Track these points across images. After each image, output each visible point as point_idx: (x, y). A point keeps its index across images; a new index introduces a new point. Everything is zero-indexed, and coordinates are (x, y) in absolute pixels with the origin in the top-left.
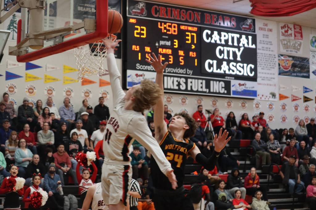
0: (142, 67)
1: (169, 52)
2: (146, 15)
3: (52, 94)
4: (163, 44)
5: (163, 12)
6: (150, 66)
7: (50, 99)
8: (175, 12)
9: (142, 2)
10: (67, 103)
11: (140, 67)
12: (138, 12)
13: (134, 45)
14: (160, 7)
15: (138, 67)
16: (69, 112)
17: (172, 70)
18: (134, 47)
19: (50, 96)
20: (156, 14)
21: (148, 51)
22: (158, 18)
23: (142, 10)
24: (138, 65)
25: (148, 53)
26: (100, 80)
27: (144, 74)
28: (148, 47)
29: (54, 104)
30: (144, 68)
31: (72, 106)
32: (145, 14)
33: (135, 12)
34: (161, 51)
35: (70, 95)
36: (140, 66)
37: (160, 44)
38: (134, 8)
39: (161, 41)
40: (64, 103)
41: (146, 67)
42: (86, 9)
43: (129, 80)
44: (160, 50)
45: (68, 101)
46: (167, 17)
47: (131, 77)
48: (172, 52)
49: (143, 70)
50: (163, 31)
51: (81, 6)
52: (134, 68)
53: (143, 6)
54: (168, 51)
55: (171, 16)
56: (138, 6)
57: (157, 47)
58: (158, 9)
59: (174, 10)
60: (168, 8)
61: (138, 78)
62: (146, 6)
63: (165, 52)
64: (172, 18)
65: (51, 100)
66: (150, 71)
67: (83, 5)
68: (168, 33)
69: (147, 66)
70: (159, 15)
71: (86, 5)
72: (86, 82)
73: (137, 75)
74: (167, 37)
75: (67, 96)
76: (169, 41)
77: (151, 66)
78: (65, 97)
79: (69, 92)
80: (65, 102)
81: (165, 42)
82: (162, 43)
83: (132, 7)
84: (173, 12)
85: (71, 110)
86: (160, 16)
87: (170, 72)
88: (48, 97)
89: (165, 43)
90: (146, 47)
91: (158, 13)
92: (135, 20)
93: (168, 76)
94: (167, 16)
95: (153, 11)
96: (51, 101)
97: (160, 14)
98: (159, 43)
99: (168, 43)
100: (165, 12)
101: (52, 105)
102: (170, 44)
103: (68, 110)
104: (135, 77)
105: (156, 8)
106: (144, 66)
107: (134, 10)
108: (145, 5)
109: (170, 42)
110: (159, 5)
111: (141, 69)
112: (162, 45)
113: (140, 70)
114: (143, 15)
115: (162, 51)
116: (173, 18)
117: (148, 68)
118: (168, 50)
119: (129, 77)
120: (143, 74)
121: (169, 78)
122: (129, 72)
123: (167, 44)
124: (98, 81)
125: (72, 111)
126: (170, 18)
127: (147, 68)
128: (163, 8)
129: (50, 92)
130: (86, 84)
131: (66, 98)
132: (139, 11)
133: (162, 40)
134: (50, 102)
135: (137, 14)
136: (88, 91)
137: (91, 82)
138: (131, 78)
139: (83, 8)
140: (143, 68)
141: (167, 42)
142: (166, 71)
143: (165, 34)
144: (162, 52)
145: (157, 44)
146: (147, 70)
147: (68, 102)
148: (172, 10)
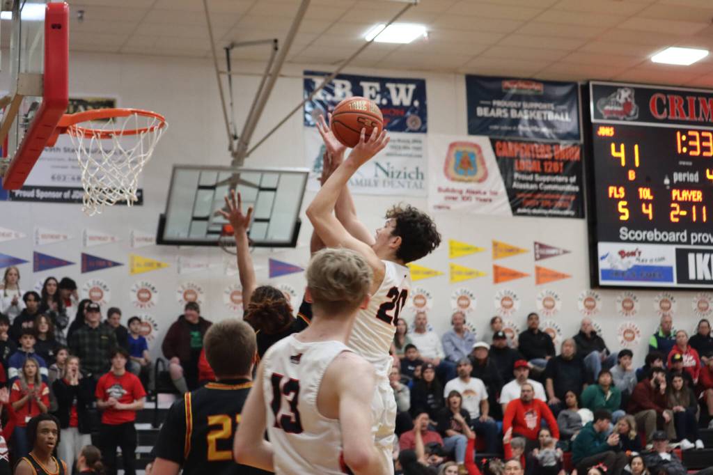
0: (632, 235)
1: (696, 197)
2: (637, 117)
3: (424, 304)
4: (681, 180)
5: (676, 107)
6: (653, 231)
7: (422, 316)
8: (705, 106)
9: (626, 89)
10: (458, 324)
11: (628, 236)
12: (617, 112)
13: (613, 185)
14: (669, 97)
15: (624, 236)
16: (464, 342)
17: (705, 238)
18: (612, 190)
19: (422, 310)
20: (661, 112)
21: (645, 198)
22: (666, 121)
23: (627, 105)
24: (623, 230)
25: (647, 202)
26: (538, 269)
27: (640, 249)
28: (645, 190)
29: (431, 326)
30: (639, 235)
31: (474, 330)
32: (635, 114)
33: (612, 112)
34: (676, 197)
35: (468, 305)
36: (628, 232)
37: (675, 180)
38: (607, 104)
39: (675, 175)
40: (453, 323)
41: (643, 235)
42: (495, 111)
43: (603, 265)
44: (675, 193)
45: (460, 319)
46: (688, 118)
47: (607, 258)
48: (703, 197)
49: (635, 241)
50: (679, 151)
51: (483, 106)
52: (615, 238)
53: (630, 96)
54: (694, 196)
55: (698, 115)
56: (618, 97)
57: (668, 187)
58: (665, 102)
59: (703, 102)
60: (688, 98)
61: (626, 259)
62: (635, 97)
63: (688, 198)
64: (701, 119)
65: (425, 319)
66: (654, 242)
67: (488, 103)
68: (692, 153)
69: (645, 233)
70: (668, 114)
71: (495, 103)
72: (501, 275)
73: (622, 254)
74: (690, 164)
75: (460, 309)
76: (694, 173)
77: (655, 230)
78: (455, 311)
79: (464, 299)
80: (455, 322)
81: (685, 175)
82: (678, 177)
83: (602, 101)
84: (701, 106)
85: (468, 338)
86: (670, 117)
87: (702, 243)
88: (415, 313)
89: (686, 178)
90: (641, 190)
91: (665, 110)
92: (612, 129)
93: (695, 252)
94: (687, 115)
95: (653, 105)
96: (424, 322)
97: (670, 113)
98: (671, 179)
99: (694, 178)
100: (681, 106)
101: (427, 329)
102: (697, 180)
103: (463, 338)
104: (619, 257)
105: (660, 100)
106: (638, 232)
107: (607, 108)
108: (633, 94)
109: (697, 175)
110: (665, 92)
111: (632, 239)
112: (678, 182)
113: (628, 241)
114: (628, 116)
115: (681, 196)
116: (703, 120)
117: (648, 236)
118: (693, 193)
119: (603, 258)
120: (637, 249)
121: (699, 256)
122: (603, 248)
123: (692, 180)
124: (532, 272)
125: (470, 340)
126: (696, 119)
127: (646, 235)
128: (676, 97)
129: (420, 301)
130: (503, 281)
131: (458, 313)
132: (620, 109)
133: (678, 172)
134: (422, 324)
135: (614, 115)
136: (509, 295)
137: (514, 275)
138: (609, 261)
139: (490, 111)
140: (636, 237)
141: (692, 175)
142: (693, 241)
143: (686, 157)
144: (679, 199)
145: (667, 181)
146: (646, 241)
147: (461, 321)
148: (697, 103)
